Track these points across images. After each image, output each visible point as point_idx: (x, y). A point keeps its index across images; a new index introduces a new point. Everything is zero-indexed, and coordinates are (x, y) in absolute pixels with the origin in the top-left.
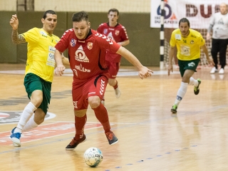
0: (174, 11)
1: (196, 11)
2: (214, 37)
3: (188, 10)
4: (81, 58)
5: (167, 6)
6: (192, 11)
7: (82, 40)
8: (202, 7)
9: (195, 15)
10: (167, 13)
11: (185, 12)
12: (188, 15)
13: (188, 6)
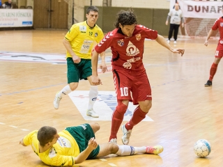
8: (196, 7)
9: (192, 10)
11: (187, 9)
12: (189, 10)
13: (189, 6)
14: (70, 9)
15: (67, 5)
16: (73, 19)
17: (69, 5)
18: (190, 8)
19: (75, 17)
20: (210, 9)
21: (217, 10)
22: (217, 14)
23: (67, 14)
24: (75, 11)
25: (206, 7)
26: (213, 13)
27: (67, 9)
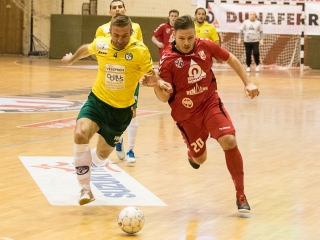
0: (216, 17)
1: (235, 18)
2: (246, 40)
3: (228, 17)
4: (196, 76)
5: (211, 12)
6: (232, 17)
7: (191, 52)
8: (240, 14)
9: (234, 21)
10: (211, 19)
11: (226, 18)
12: (228, 21)
13: (229, 13)
14: (26, 20)
15: (22, 13)
16: (32, 36)
17: (25, 12)
18: (231, 17)
19: (34, 34)
20: (264, 19)
21: (276, 20)
22: (277, 26)
23: (22, 28)
24: (35, 23)
25: (258, 16)
26: (270, 24)
27: (22, 20)
